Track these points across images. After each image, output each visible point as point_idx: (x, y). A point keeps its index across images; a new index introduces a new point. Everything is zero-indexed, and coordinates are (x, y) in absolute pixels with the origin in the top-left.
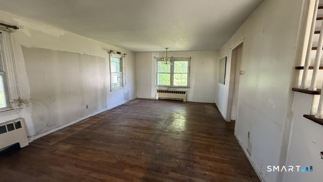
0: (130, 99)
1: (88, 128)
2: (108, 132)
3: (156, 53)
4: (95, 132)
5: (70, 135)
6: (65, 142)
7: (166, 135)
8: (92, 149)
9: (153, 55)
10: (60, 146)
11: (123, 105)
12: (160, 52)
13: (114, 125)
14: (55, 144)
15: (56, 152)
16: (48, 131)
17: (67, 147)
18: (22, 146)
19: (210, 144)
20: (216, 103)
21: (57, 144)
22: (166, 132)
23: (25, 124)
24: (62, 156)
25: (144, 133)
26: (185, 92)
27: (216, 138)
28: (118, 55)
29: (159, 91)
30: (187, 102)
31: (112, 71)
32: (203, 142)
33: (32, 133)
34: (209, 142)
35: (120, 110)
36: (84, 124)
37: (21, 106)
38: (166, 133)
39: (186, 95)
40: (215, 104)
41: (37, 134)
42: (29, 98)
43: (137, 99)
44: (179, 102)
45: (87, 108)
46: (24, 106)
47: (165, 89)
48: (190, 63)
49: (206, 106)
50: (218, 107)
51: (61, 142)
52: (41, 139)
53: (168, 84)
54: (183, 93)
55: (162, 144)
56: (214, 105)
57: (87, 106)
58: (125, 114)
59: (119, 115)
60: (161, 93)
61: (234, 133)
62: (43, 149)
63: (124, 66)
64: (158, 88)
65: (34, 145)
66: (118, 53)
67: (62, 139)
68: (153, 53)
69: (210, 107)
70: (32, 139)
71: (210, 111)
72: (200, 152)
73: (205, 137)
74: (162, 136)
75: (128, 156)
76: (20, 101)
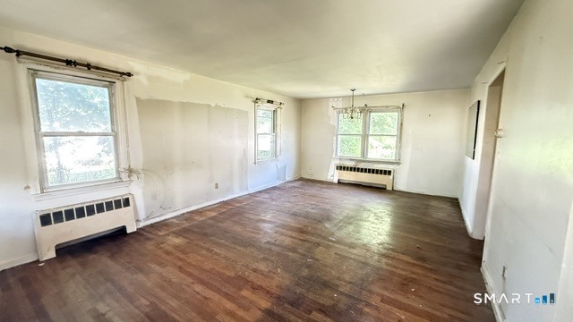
0: (288, 179)
1: (213, 218)
2: (238, 229)
3: (336, 99)
4: (220, 224)
5: (186, 225)
6: (177, 234)
7: (328, 247)
8: (208, 250)
9: (332, 103)
10: (170, 238)
11: (274, 188)
12: (344, 97)
13: (250, 219)
14: (165, 235)
15: (162, 246)
16: (162, 215)
17: (178, 241)
18: (128, 232)
19: (414, 276)
20: (459, 197)
21: (168, 235)
22: (332, 241)
23: (134, 201)
24: (168, 253)
25: (291, 237)
26: (389, 173)
27: (431, 270)
28: (269, 105)
29: (341, 168)
30: (393, 192)
31: (258, 132)
32: (399, 271)
33: (142, 215)
34: (413, 273)
35: (266, 196)
36: (209, 210)
37: (132, 178)
38: (330, 243)
39: (391, 177)
40: (457, 199)
41: (148, 218)
42: (141, 167)
43: (301, 179)
44: (379, 189)
45: (217, 187)
46: (134, 177)
47: (351, 164)
48: (402, 115)
49: (433, 203)
50: (462, 208)
51: (173, 233)
52: (152, 226)
53: (358, 155)
54: (385, 174)
55: (317, 260)
56: (455, 203)
57: (217, 184)
58: (274, 203)
59: (263, 203)
60: (342, 171)
61: (480, 266)
62: (149, 239)
63: (279, 122)
64: (338, 162)
65: (142, 232)
66: (269, 101)
67: (175, 229)
68: (331, 100)
69: (443, 206)
70: (141, 225)
71: (442, 214)
72: (386, 289)
73: (408, 263)
74: (321, 248)
75: (255, 271)
76: (130, 171)
